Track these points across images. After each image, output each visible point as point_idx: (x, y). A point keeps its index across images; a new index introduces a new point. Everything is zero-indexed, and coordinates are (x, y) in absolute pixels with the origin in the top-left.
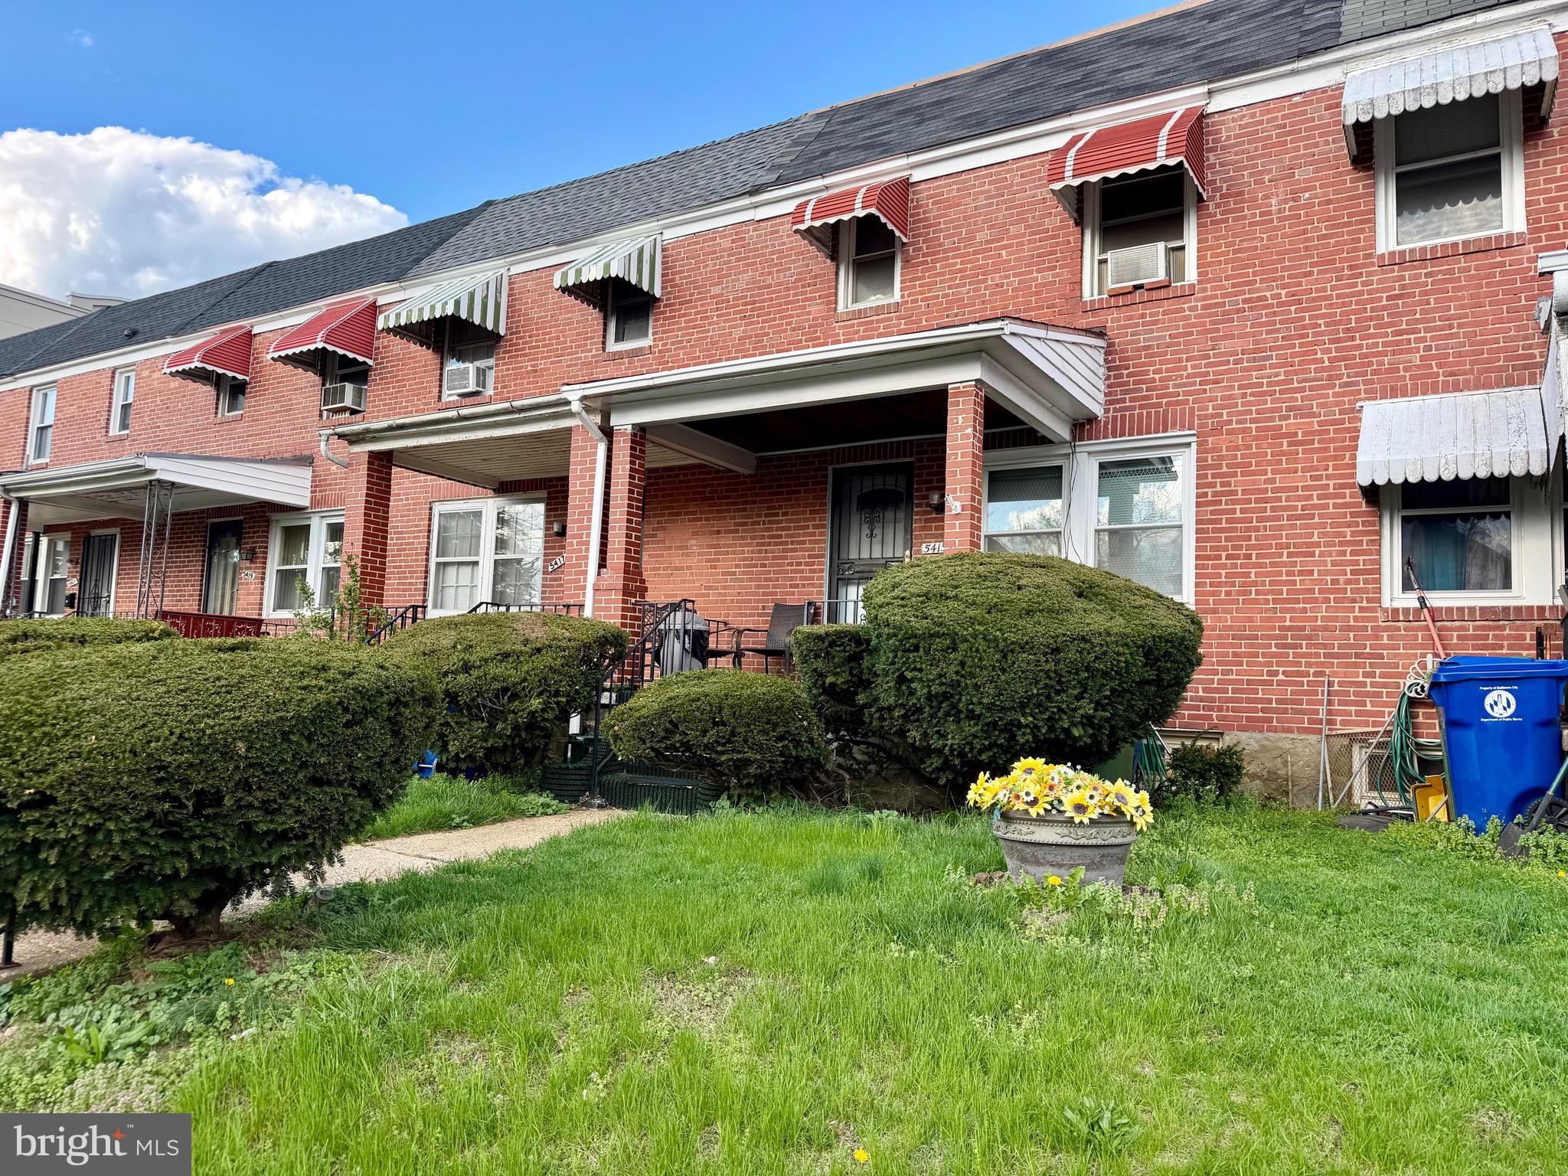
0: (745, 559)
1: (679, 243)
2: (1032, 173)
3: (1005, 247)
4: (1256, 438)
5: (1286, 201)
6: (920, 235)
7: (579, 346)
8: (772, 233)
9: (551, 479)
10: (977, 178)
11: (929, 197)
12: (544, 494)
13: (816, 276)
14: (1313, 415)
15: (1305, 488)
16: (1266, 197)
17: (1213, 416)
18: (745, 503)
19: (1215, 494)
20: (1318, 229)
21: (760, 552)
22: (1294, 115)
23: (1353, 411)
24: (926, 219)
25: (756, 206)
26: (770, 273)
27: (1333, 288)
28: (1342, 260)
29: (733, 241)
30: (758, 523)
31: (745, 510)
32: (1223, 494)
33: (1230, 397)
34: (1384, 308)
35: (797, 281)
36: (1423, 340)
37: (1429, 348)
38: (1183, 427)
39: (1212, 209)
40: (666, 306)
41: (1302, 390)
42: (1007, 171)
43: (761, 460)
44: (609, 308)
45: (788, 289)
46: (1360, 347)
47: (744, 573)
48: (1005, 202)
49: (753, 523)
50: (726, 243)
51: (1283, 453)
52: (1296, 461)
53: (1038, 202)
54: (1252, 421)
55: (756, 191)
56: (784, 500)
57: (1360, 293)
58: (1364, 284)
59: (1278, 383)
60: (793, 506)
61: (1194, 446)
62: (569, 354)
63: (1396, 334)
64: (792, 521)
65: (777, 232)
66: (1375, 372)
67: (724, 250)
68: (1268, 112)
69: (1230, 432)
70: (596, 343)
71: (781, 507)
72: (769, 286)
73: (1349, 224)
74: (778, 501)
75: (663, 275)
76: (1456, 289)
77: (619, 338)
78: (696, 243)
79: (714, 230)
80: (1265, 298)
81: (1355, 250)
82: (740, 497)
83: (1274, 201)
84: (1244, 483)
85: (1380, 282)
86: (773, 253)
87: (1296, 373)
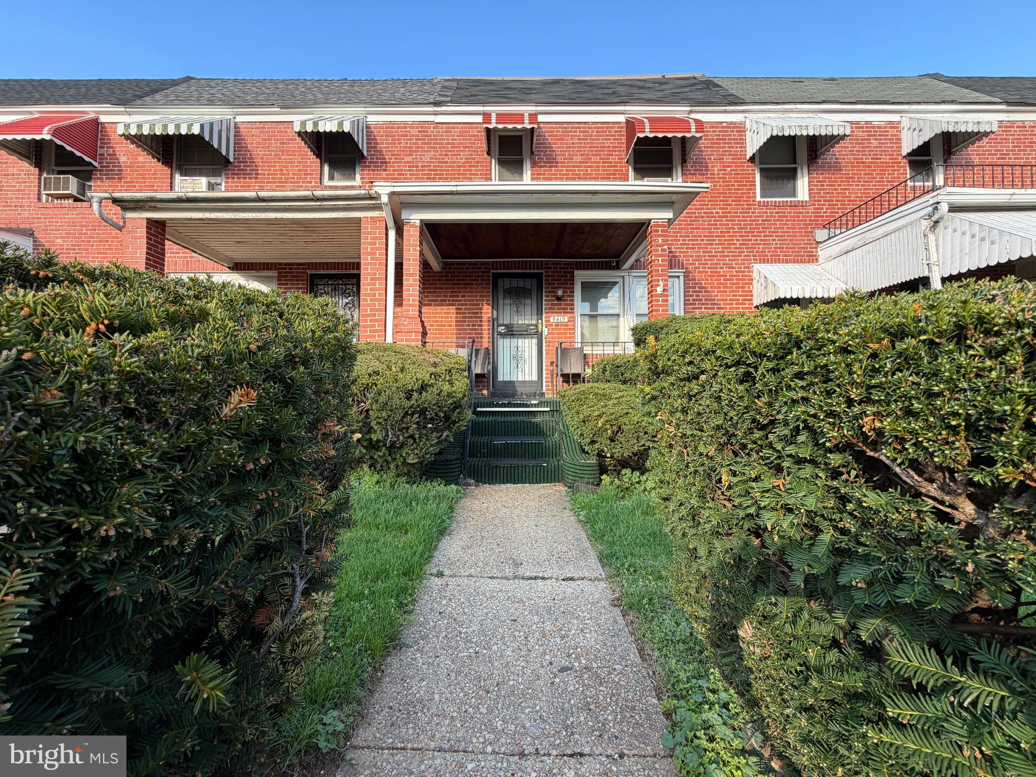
0: (436, 321)
1: (379, 125)
2: (602, 132)
3: (590, 167)
4: (710, 276)
5: (721, 170)
6: (541, 151)
7: (301, 178)
8: (446, 132)
9: (280, 264)
10: (572, 128)
11: (547, 132)
12: (274, 273)
13: (478, 162)
14: (733, 268)
15: (730, 300)
16: (712, 167)
17: (692, 264)
18: (435, 288)
19: (693, 300)
20: (733, 185)
21: (447, 317)
22: (723, 131)
23: (748, 267)
24: (545, 143)
25: (436, 114)
26: (446, 155)
27: (741, 213)
28: (744, 201)
29: (419, 132)
30: (445, 301)
31: (435, 292)
32: (697, 300)
33: (699, 256)
34: (760, 224)
35: (465, 163)
36: (774, 240)
37: (776, 244)
38: (679, 268)
39: (689, 168)
40: (370, 162)
41: (729, 256)
42: (589, 128)
43: (446, 264)
44: (323, 157)
45: (460, 166)
46: (750, 240)
47: (436, 330)
48: (588, 143)
49: (441, 301)
50: (415, 132)
51: (721, 284)
52: (727, 287)
53: (606, 147)
54: (709, 268)
55: (437, 104)
56: (462, 288)
57: (751, 217)
58: (753, 213)
59: (719, 252)
60: (468, 292)
61: (682, 278)
62: (291, 182)
63: (765, 236)
64: (468, 301)
65: (450, 132)
66: (757, 252)
67: (413, 136)
68: (713, 127)
69: (699, 272)
70: (315, 178)
71: (460, 292)
72: (446, 162)
73: (746, 185)
74: (458, 288)
75: (367, 143)
76: (786, 220)
77: (331, 178)
78: (392, 128)
79: (405, 123)
80: (712, 213)
81: (749, 197)
82: (432, 284)
83: (716, 169)
84: (706, 296)
85: (759, 213)
86: (448, 144)
87: (726, 248)
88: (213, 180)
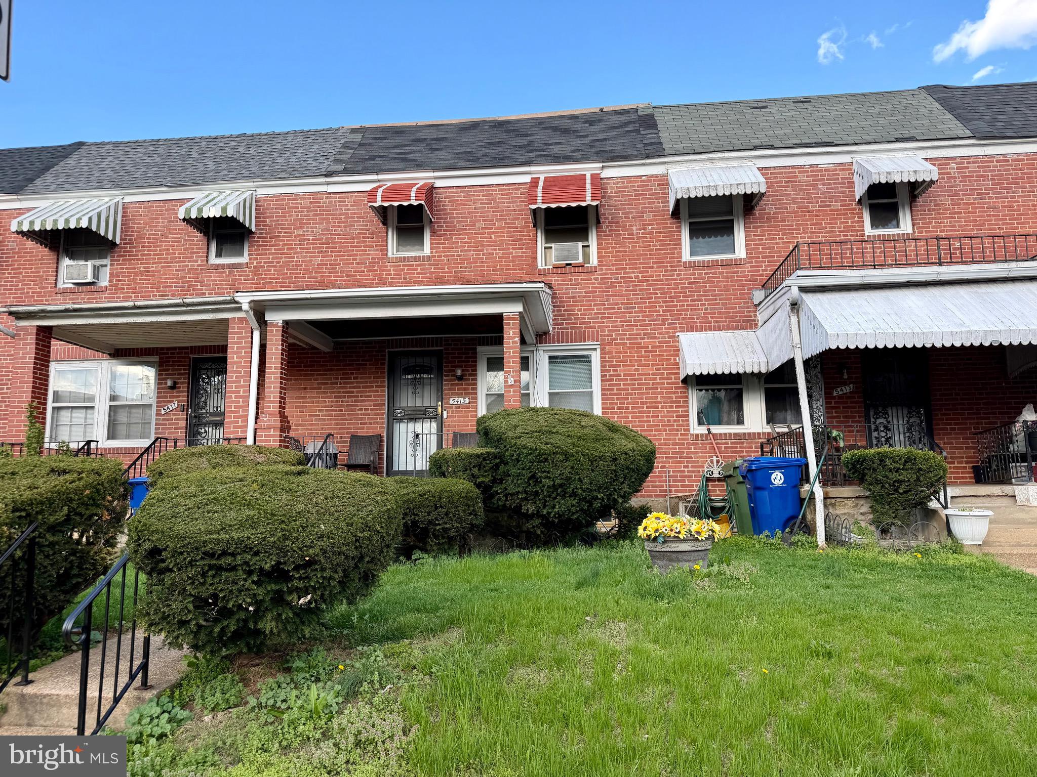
0: (326, 406)
1: (268, 198)
2: (507, 194)
3: (493, 233)
4: (629, 348)
5: (640, 229)
6: (441, 218)
7: (187, 257)
8: (340, 202)
9: (162, 349)
10: (474, 191)
11: (446, 197)
12: (156, 359)
13: (373, 233)
14: (656, 338)
15: (653, 374)
16: (631, 226)
17: (608, 335)
18: (325, 370)
19: (610, 376)
20: (655, 245)
21: (338, 402)
22: (643, 186)
23: (674, 337)
24: (445, 210)
25: (328, 184)
26: (339, 227)
27: (663, 276)
28: (667, 262)
29: (311, 203)
30: (336, 383)
31: (326, 375)
32: (614, 375)
33: (616, 326)
34: (687, 288)
35: (359, 234)
36: (704, 305)
37: (706, 309)
38: (593, 340)
39: (604, 228)
40: (258, 238)
41: (650, 325)
42: (493, 191)
43: (336, 343)
44: (211, 234)
45: (353, 238)
46: (676, 306)
47: (325, 415)
48: (492, 207)
49: (332, 383)
50: (306, 203)
51: (642, 356)
52: (648, 360)
53: (511, 211)
54: (627, 339)
55: (329, 174)
56: (355, 369)
57: (676, 279)
58: (678, 275)
59: (639, 321)
60: (361, 373)
61: (598, 350)
62: (177, 262)
63: (692, 301)
64: (361, 383)
65: (344, 202)
66: (683, 319)
67: (304, 207)
68: (631, 182)
69: (616, 344)
70: (201, 257)
71: (352, 374)
72: (340, 234)
73: (670, 245)
74: (350, 369)
75: (256, 217)
76: (718, 282)
77: (219, 254)
78: (282, 200)
79: (297, 194)
80: (631, 277)
81: (673, 258)
82: (322, 366)
83: (634, 228)
84: (624, 370)
85: (685, 275)
86: (341, 214)
87: (647, 316)
88: (98, 262)
